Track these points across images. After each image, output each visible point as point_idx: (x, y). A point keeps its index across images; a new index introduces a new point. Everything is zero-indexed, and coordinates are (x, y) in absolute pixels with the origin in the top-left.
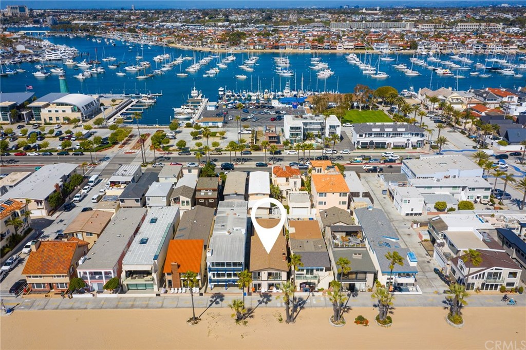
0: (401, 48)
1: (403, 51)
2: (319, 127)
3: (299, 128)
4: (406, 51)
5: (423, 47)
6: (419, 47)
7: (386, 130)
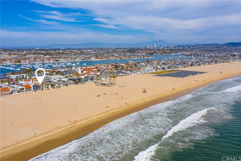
0: (15, 62)
1: (16, 64)
2: (22, 76)
3: (18, 76)
4: (17, 63)
5: (23, 62)
6: (21, 62)
7: (39, 75)
